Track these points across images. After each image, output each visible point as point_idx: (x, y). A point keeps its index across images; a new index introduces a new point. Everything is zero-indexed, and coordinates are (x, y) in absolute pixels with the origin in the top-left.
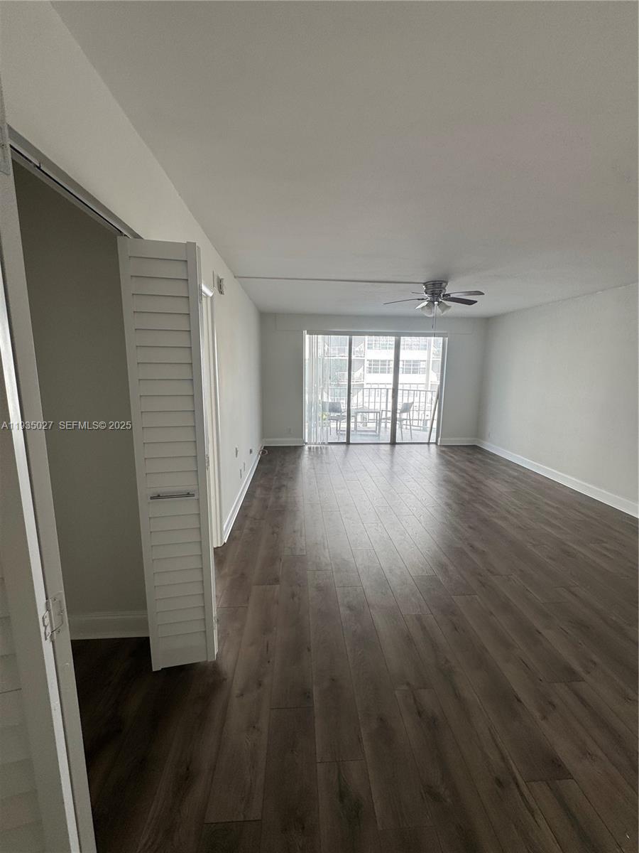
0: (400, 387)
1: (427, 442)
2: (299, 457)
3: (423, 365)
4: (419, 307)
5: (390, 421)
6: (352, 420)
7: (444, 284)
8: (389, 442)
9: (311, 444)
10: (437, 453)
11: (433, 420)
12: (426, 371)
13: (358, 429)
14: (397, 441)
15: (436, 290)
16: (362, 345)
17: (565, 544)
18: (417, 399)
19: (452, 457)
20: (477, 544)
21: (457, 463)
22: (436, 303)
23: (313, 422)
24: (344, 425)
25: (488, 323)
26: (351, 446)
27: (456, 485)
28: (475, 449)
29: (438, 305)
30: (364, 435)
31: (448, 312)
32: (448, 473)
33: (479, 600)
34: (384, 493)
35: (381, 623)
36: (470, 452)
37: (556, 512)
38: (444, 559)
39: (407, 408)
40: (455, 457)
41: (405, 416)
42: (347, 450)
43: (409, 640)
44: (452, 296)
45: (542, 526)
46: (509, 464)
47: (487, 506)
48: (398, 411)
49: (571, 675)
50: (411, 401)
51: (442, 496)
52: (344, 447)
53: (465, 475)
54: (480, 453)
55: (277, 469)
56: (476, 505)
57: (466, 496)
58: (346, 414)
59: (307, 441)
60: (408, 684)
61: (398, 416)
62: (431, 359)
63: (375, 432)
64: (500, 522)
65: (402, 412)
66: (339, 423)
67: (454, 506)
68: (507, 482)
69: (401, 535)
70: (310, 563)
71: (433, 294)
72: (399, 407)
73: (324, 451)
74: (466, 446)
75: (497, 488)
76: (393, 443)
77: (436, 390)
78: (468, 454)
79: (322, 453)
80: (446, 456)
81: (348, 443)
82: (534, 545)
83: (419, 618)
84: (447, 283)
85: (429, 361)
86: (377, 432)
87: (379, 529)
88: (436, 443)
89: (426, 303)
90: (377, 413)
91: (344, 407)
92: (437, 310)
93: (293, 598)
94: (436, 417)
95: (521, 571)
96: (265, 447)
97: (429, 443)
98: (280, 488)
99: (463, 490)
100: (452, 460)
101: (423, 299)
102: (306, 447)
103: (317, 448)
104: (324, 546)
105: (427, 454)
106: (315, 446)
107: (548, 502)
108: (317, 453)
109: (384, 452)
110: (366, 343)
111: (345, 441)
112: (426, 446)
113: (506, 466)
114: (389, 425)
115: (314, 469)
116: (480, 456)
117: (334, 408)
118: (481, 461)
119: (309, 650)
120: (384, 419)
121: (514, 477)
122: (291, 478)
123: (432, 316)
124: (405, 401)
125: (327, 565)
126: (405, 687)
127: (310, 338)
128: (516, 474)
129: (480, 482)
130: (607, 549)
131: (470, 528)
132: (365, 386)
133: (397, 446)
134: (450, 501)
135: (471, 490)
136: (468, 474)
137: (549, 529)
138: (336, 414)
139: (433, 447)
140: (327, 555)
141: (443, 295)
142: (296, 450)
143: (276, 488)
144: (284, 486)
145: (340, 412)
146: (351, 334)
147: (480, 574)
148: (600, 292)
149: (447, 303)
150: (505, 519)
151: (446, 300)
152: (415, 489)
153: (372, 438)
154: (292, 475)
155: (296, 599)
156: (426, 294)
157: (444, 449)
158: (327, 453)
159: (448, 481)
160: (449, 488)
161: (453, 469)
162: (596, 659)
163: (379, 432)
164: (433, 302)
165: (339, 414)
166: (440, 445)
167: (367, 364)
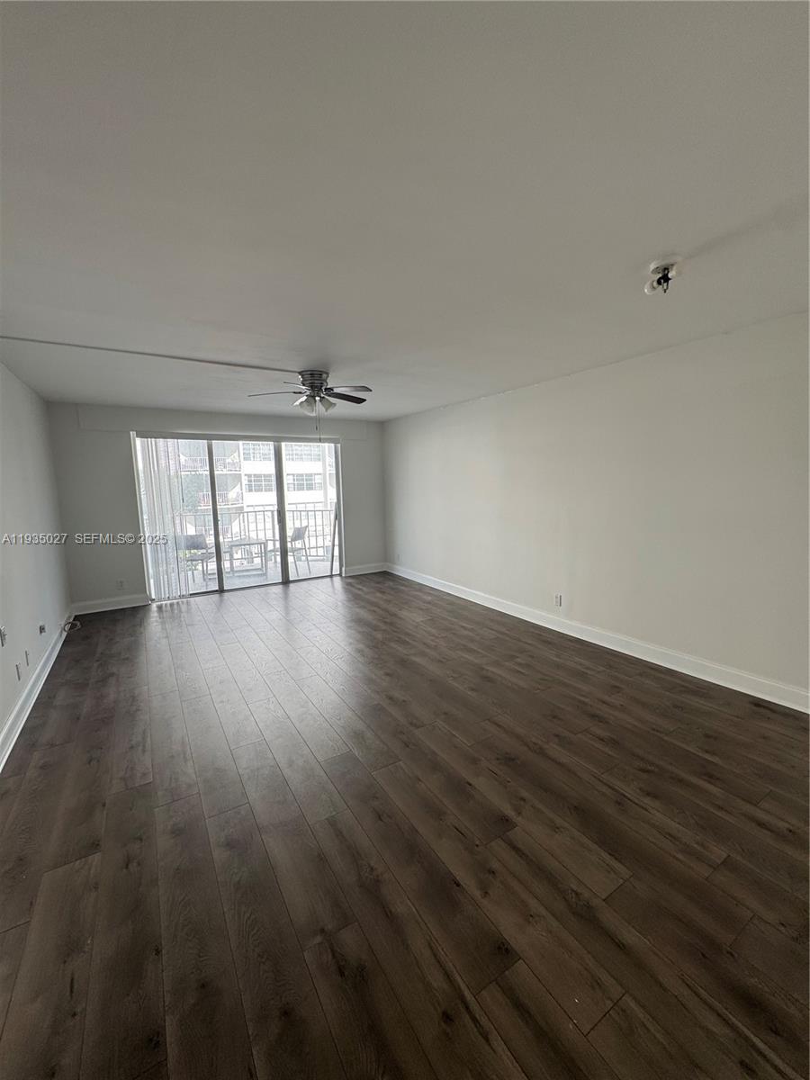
0: (287, 507)
1: (329, 574)
2: (141, 623)
3: (318, 479)
4: (297, 403)
5: (279, 553)
6: (226, 557)
7: (324, 376)
8: (280, 581)
9: (160, 600)
10: (344, 588)
11: (334, 545)
12: (323, 486)
13: (235, 569)
14: (291, 579)
15: (316, 382)
16: (236, 454)
17: (483, 669)
18: (312, 522)
19: (359, 589)
20: (397, 694)
21: (367, 597)
22: (317, 398)
23: (162, 569)
24: (212, 566)
25: (382, 428)
26: (226, 594)
27: (367, 624)
28: (386, 575)
29: (320, 401)
30: (244, 576)
31: (333, 412)
32: (358, 610)
33: (404, 767)
34: (276, 653)
35: (279, 851)
36: (381, 579)
37: (470, 634)
38: (360, 726)
39: (299, 534)
40: (364, 589)
41: (298, 544)
42: (221, 601)
43: (321, 859)
44: (336, 390)
45: (460, 653)
46: (421, 587)
47: (405, 643)
48: (289, 539)
49: (505, 822)
50: (304, 524)
51: (351, 641)
52: (216, 597)
53: (375, 609)
54: (393, 581)
55: (99, 650)
56: (392, 644)
57: (379, 636)
58: (213, 550)
59: (153, 597)
60: (322, 931)
61: (289, 545)
62: (328, 473)
63: (260, 569)
64: (417, 659)
65: (295, 539)
66: (205, 564)
67: (367, 650)
68: (422, 609)
69: (302, 707)
70: (160, 793)
71: (312, 387)
72: (290, 533)
73: (184, 608)
74: (375, 574)
75: (413, 618)
76: (286, 582)
77: (334, 508)
78: (378, 583)
79: (180, 611)
80: (353, 589)
81: (221, 591)
82: (455, 678)
83: (332, 823)
84: (327, 374)
85: (325, 474)
86: (263, 571)
87: (272, 707)
88: (340, 575)
89: (305, 398)
90: (261, 544)
91: (211, 540)
92: (319, 408)
93: (127, 867)
94: (337, 542)
95: (445, 714)
96: (76, 618)
97: (331, 576)
98: (103, 681)
99: (376, 628)
100: (360, 592)
101: (300, 393)
102: (154, 606)
103: (172, 605)
104: (184, 757)
105: (330, 589)
106: (169, 602)
107: (464, 625)
108: (171, 612)
109: (275, 596)
110: (242, 452)
111: (217, 588)
112: (329, 579)
113: (420, 590)
114: (279, 559)
115: (167, 637)
116: (391, 584)
117: (195, 543)
118: (393, 589)
119: (158, 952)
120: (270, 551)
121: (429, 603)
122: (127, 659)
123: (314, 414)
124: (298, 525)
125: (189, 786)
126: (318, 939)
127: (142, 443)
128: (430, 598)
129: (394, 615)
130: (520, 664)
131: (387, 674)
132: (246, 509)
133: (291, 585)
134: (361, 646)
135: (384, 627)
136: (379, 608)
137: (467, 656)
138: (200, 552)
139: (337, 580)
140: (191, 771)
141: (326, 389)
142: (136, 614)
143: (97, 682)
144: (112, 675)
145: (205, 547)
146: (209, 438)
147: (402, 733)
148: (483, 398)
149: (332, 400)
150: (423, 654)
151: (329, 396)
152: (318, 638)
153: (257, 579)
154: (130, 655)
155: (133, 867)
156: (304, 385)
157: (350, 580)
158: (189, 611)
159: (357, 621)
160: (360, 629)
161: (363, 604)
162: (525, 794)
163: (266, 569)
164: (314, 397)
165: (204, 551)
166: (345, 577)
167: (245, 480)
